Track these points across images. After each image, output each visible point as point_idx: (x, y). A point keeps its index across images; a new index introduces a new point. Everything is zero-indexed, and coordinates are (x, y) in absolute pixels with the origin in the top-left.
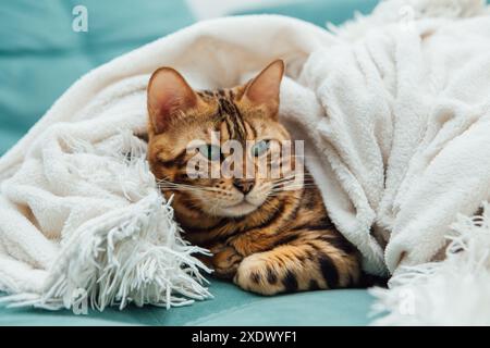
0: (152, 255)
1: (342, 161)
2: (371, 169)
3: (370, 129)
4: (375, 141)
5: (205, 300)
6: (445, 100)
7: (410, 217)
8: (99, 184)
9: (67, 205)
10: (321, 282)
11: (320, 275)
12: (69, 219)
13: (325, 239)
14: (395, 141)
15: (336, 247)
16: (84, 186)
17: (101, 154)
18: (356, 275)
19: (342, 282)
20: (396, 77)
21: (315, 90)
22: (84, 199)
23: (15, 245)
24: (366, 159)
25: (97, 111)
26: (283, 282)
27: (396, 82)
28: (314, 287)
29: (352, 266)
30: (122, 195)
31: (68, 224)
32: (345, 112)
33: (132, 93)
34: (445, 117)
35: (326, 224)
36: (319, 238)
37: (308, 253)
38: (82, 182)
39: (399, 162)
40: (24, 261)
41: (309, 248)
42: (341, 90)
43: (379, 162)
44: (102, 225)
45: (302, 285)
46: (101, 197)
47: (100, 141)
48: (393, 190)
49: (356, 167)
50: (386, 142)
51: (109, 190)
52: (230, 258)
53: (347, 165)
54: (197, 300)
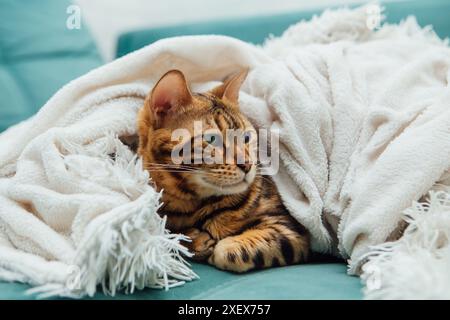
0: (152, 244)
1: (294, 158)
2: (319, 164)
3: (317, 132)
4: (320, 141)
5: (193, 280)
6: (377, 108)
7: (365, 204)
8: (98, 182)
9: (75, 202)
10: (281, 260)
11: (280, 253)
12: (79, 215)
13: (283, 224)
14: (336, 141)
15: (292, 229)
16: (86, 185)
17: (90, 154)
18: (306, 253)
19: (296, 259)
20: (330, 88)
21: (267, 100)
22: (90, 197)
23: (23, 238)
24: (314, 156)
25: (79, 116)
26: (254, 261)
27: (331, 93)
28: (276, 264)
29: (303, 245)
30: (121, 191)
31: (77, 219)
32: (294, 117)
33: (108, 100)
34: (378, 122)
35: (282, 211)
36: (277, 223)
37: (273, 235)
38: (83, 181)
39: (341, 158)
40: (35, 253)
41: (272, 231)
42: (290, 99)
43: (324, 158)
44: (115, 220)
45: (268, 262)
46: (103, 194)
47: (88, 143)
48: (337, 182)
49: (306, 163)
50: (328, 142)
51: (109, 187)
52: (206, 243)
53: (298, 162)
54: (186, 281)
